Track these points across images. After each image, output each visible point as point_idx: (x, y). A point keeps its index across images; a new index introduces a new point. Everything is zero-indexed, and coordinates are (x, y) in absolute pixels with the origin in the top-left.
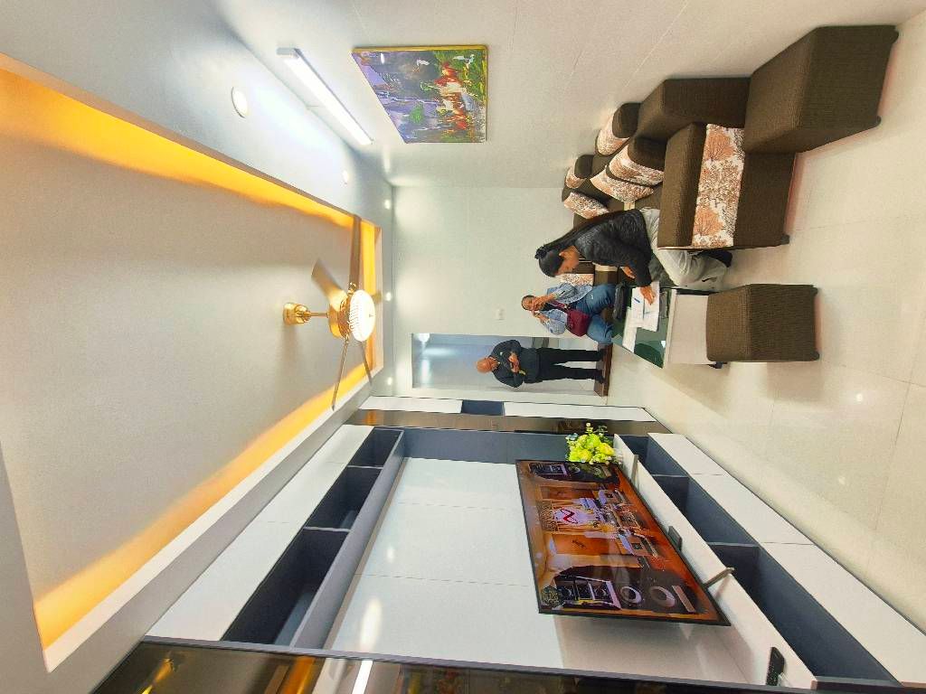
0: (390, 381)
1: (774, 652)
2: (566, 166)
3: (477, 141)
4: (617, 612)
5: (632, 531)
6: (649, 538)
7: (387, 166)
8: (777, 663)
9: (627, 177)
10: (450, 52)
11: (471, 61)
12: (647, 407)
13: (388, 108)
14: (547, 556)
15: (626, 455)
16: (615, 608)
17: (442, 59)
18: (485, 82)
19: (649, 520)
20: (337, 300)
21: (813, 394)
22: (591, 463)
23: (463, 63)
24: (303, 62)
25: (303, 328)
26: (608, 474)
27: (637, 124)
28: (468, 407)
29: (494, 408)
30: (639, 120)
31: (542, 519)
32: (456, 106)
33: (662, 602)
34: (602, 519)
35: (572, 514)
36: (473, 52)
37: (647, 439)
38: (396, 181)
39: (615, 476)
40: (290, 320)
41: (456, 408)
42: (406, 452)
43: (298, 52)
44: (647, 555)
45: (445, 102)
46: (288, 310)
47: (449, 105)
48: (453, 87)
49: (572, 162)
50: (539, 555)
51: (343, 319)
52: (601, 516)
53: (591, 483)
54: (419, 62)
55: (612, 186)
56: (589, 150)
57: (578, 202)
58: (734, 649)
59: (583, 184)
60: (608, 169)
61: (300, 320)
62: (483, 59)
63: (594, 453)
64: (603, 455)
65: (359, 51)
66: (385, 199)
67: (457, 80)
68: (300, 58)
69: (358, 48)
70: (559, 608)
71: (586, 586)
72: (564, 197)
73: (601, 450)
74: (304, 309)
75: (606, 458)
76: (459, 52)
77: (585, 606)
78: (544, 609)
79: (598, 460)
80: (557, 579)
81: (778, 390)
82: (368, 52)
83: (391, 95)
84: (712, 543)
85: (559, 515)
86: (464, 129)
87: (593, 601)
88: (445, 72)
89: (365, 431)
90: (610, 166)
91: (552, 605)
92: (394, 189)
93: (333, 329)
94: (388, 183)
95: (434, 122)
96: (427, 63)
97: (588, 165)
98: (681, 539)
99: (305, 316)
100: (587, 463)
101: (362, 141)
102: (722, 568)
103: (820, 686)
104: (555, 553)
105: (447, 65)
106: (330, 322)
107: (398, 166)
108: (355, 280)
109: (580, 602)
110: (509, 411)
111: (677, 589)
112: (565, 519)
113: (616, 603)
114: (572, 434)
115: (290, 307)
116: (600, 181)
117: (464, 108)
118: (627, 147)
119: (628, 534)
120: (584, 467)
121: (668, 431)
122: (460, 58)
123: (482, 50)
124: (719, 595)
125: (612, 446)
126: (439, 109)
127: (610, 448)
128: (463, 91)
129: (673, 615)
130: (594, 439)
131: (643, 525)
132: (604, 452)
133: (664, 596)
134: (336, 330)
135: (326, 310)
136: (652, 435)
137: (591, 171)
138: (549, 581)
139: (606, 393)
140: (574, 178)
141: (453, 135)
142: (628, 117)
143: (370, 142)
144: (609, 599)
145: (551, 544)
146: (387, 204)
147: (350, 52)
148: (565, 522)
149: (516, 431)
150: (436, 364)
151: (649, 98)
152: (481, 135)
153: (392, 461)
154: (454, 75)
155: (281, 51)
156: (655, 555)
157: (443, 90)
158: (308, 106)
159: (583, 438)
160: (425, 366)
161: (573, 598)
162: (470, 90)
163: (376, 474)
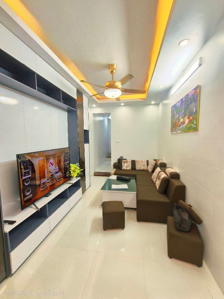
0: (94, 106)
1: (15, 222)
2: (163, 160)
3: (171, 131)
4: (21, 178)
5: (49, 183)
6: (47, 188)
7: (165, 102)
8: (12, 223)
9: (158, 177)
10: (197, 119)
11: (194, 126)
12: (90, 187)
13: (182, 99)
14: (37, 157)
15: (74, 181)
16: (22, 178)
17: (195, 117)
18: (188, 132)
19: (53, 187)
20: (118, 84)
21: (94, 230)
22: (70, 171)
23: (193, 124)
24: (197, 67)
25: (108, 72)
26: (67, 176)
27: (173, 179)
28: (86, 132)
29: (87, 141)
30: (174, 179)
31: (50, 155)
32: (181, 123)
33: (26, 191)
34: (51, 174)
35: (52, 165)
36: (196, 126)
37: (80, 187)
38: (160, 105)
39: (67, 177)
40: (110, 67)
41: (86, 128)
42: (69, 111)
43: (200, 65)
44: (41, 187)
45: (183, 119)
46: (114, 66)
47: (182, 120)
48: (187, 121)
49: (165, 161)
50: (37, 155)
51: (112, 86)
52: (52, 174)
53: (64, 171)
54: (195, 109)
55: (156, 173)
56: (168, 166)
57: (153, 164)
58: (14, 212)
59: (158, 165)
60: (161, 172)
61: (110, 70)
62: (194, 130)
63: (73, 171)
64: (73, 174)
65: (199, 87)
66: (155, 102)
67: (189, 122)
68: (198, 66)
69: (200, 87)
70: (19, 161)
71: (28, 169)
72: (154, 160)
73: (74, 174)
74: (114, 71)
75: (72, 175)
76: (196, 122)
77: (21, 169)
78: (18, 156)
79: (71, 173)
80: (29, 160)
81: (95, 221)
82: (198, 91)
83: (186, 100)
84: (47, 205)
85: (51, 161)
86: (175, 126)
87: (23, 171)
88: (191, 118)
89: (75, 96)
90: (162, 172)
91: (20, 158)
92: (158, 104)
93: (108, 83)
94: (160, 103)
95: (177, 116)
96: (194, 112)
97: (163, 166)
98: (48, 197)
99: (112, 72)
100: (70, 169)
101: (172, 92)
102: (39, 208)
103: (6, 234)
104: (38, 160)
105: (193, 118)
106: (110, 82)
107: (165, 105)
108: (125, 91)
109: (22, 167)
110: (86, 146)
111: (31, 195)
112: (50, 163)
113: (24, 178)
114: (79, 165)
115: (115, 67)
116: (158, 169)
117: (181, 125)
118: (167, 176)
119: (48, 181)
120: (69, 169)
121: (83, 193)
122: (195, 123)
123: (197, 129)
124: (31, 207)
125: (76, 177)
126: (181, 117)
127: (75, 176)
128: (185, 125)
129: (22, 194)
130: (78, 171)
131: (51, 186)
132: (74, 175)
133: (28, 191)
134: (107, 84)
135: (114, 80)
136: (81, 188)
137: (161, 167)
138: (28, 158)
139: (95, 175)
140: (159, 162)
141: (173, 123)
142: (176, 176)
143: (172, 94)
144: (25, 176)
145: (42, 158)
146: (153, 102)
147: (199, 84)
148: (49, 162)
149: (79, 147)
150: (102, 122)
151: (181, 182)
152: (173, 132)
153: (66, 106)
154: (190, 121)
155: (201, 59)
156: (41, 189)
157: (186, 118)
158: (184, 71)
159: (79, 168)
160: (101, 118)
161: (23, 165)
162: (186, 126)
163: (59, 100)
